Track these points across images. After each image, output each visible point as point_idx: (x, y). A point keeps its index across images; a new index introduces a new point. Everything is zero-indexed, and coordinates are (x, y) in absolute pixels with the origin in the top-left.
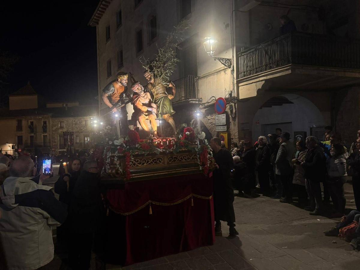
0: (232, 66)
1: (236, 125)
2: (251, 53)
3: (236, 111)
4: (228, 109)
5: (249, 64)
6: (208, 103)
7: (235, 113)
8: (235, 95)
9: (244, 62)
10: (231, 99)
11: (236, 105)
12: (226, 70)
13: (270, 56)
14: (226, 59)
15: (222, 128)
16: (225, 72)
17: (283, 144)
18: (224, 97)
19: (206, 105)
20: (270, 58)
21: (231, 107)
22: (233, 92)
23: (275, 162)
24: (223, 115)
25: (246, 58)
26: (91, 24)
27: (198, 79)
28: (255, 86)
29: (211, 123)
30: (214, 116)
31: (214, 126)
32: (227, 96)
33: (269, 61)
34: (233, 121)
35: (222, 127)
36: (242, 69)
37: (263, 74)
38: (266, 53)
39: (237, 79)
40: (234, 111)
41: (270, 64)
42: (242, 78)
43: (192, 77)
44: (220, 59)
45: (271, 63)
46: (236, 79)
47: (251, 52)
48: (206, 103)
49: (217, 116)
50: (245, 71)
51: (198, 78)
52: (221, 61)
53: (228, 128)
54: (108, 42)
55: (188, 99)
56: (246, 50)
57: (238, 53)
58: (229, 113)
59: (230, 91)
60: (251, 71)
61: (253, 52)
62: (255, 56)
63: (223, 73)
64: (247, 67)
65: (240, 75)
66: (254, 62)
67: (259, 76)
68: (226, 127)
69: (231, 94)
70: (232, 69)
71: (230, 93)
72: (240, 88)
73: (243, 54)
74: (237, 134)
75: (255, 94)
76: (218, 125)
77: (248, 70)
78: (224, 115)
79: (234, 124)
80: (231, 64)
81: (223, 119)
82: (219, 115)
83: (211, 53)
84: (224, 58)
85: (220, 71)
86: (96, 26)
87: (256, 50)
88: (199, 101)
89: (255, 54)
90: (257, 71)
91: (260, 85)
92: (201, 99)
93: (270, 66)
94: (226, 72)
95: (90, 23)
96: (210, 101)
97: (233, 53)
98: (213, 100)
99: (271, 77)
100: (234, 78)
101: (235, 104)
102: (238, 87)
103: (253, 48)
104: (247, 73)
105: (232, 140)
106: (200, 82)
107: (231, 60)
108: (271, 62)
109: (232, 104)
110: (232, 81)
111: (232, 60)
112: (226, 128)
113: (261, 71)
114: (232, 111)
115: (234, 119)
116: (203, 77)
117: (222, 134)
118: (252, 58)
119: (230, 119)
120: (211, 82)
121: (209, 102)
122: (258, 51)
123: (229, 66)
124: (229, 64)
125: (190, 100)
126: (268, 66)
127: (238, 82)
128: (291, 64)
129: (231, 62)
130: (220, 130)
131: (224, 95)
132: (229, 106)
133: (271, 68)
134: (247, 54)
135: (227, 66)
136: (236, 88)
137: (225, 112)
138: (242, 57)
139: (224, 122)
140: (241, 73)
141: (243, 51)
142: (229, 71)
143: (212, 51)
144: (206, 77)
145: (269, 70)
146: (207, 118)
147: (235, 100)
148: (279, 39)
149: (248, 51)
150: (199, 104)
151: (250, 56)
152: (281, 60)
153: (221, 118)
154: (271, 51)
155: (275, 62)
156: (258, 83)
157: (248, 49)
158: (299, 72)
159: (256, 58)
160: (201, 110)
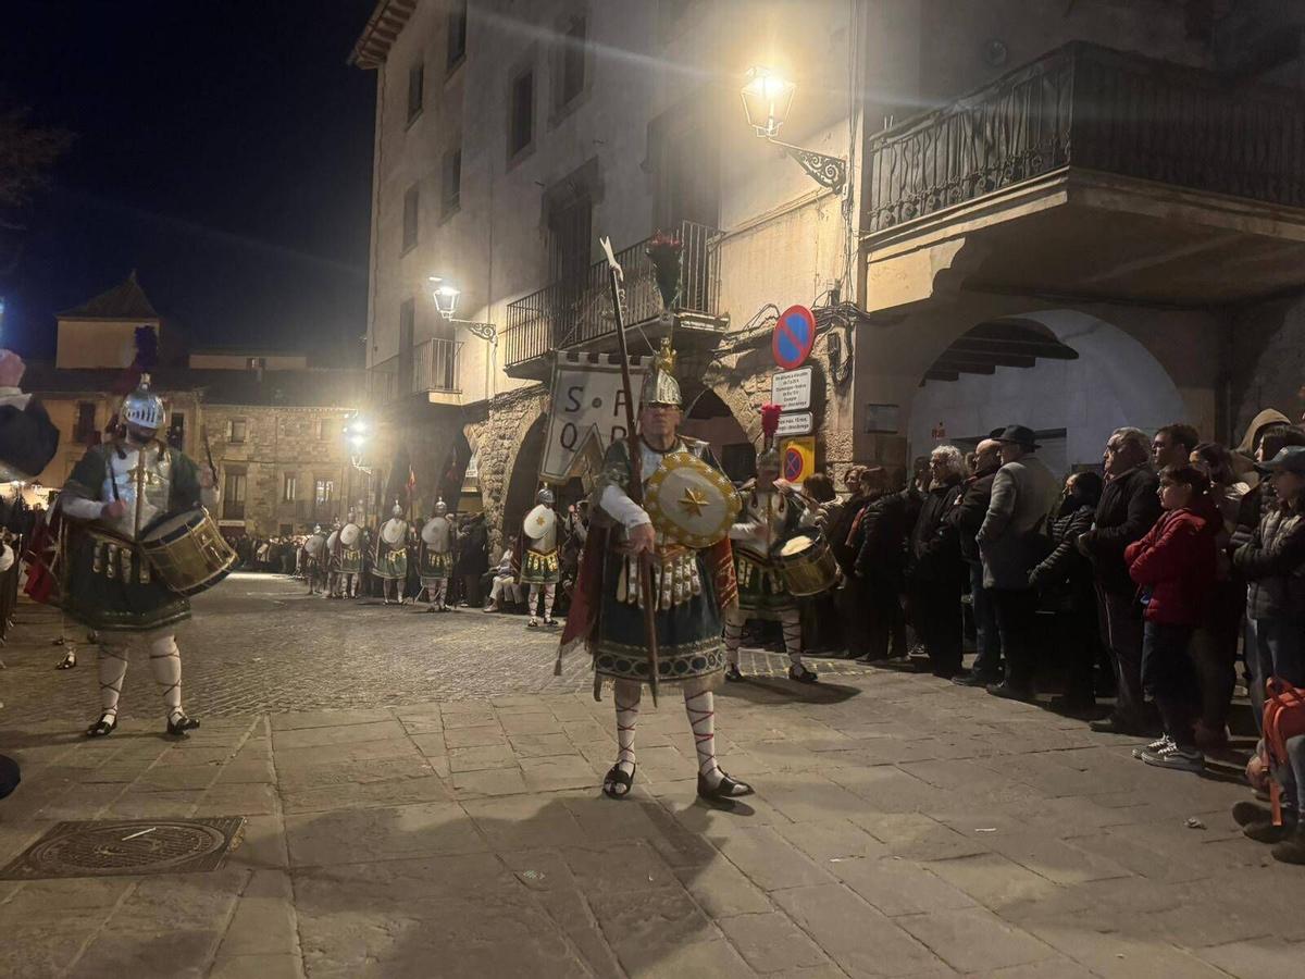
0: (847, 185)
1: (847, 411)
2: (921, 137)
3: (850, 358)
4: (820, 352)
5: (909, 177)
6: (751, 330)
7: (848, 367)
8: (849, 295)
9: (892, 172)
10: (835, 312)
11: (853, 334)
12: (824, 201)
13: (990, 139)
14: (824, 157)
15: (795, 424)
16: (819, 210)
17: (1007, 466)
18: (808, 306)
19: (742, 338)
20: (990, 149)
21: (834, 341)
22: (844, 286)
23: (977, 536)
24: (800, 372)
25: (899, 156)
26: (361, 59)
27: (719, 242)
28: (929, 261)
29: (756, 406)
30: (768, 380)
32: (822, 302)
33: (986, 163)
34: (839, 398)
35: (794, 417)
36: (881, 197)
37: (961, 213)
38: (978, 131)
39: (861, 234)
40: (844, 356)
41: (988, 172)
42: (884, 228)
43: (695, 228)
44: (804, 158)
45: (991, 170)
46: (857, 234)
47: (920, 132)
48: (743, 331)
49: (777, 379)
50: (894, 203)
51: (718, 237)
52: (807, 163)
53: (818, 422)
54: (415, 125)
55: (678, 311)
56: (905, 123)
57: (872, 137)
58: (826, 364)
59: (833, 282)
60: (916, 202)
61: (927, 129)
62: (932, 146)
63: (811, 213)
64: (902, 189)
65: (874, 220)
66: (929, 169)
67: (945, 219)
68: (808, 418)
69: (835, 294)
70: (845, 197)
71: (833, 287)
72: (871, 267)
73: (889, 141)
74: (849, 446)
75: (923, 290)
77: (904, 199)
78: (806, 374)
79: (841, 406)
80: (842, 180)
81: (801, 386)
82: (787, 374)
83: (771, 128)
84: (817, 155)
85: (800, 208)
86: (376, 70)
87: (939, 123)
88: (718, 322)
89: (933, 140)
90: (937, 200)
91: (945, 256)
92: (727, 315)
93: (987, 181)
94: (823, 210)
95: (358, 57)
96: (756, 325)
97: (853, 137)
98: (770, 318)
99: (991, 220)
100: (851, 230)
101: (849, 329)
102: (864, 267)
103: (928, 117)
104: (900, 210)
105: (828, 468)
106: (728, 253)
107: (845, 162)
108: (991, 166)
109: (836, 330)
110: (842, 242)
111: (848, 165)
112: (808, 422)
113: (953, 202)
114: (834, 358)
115: (842, 388)
116: (739, 233)
117: (792, 445)
118: (921, 156)
119: (828, 387)
120: (767, 252)
121: (756, 328)
122: (945, 126)
123: (833, 185)
125: (683, 315)
126: (981, 182)
127: (867, 247)
128: (1067, 168)
129: (844, 171)
130: (787, 432)
131: (813, 298)
132: (825, 342)
133: (989, 187)
134: (907, 142)
135: (827, 185)
136: (855, 269)
137: (809, 361)
138: (884, 151)
139: (803, 396)
140: (879, 214)
141: (890, 129)
142: (835, 206)
143: (771, 121)
144: (750, 232)
145: (983, 194)
146: (742, 387)
147: (850, 314)
148: (1026, 78)
149: (908, 127)
150: (717, 337)
151: (917, 148)
152: (1033, 155)
153: (794, 385)
154: (997, 124)
155: (1006, 166)
156: (941, 246)
157: (911, 119)
158: (1098, 204)
159: (936, 152)
160: (722, 360)
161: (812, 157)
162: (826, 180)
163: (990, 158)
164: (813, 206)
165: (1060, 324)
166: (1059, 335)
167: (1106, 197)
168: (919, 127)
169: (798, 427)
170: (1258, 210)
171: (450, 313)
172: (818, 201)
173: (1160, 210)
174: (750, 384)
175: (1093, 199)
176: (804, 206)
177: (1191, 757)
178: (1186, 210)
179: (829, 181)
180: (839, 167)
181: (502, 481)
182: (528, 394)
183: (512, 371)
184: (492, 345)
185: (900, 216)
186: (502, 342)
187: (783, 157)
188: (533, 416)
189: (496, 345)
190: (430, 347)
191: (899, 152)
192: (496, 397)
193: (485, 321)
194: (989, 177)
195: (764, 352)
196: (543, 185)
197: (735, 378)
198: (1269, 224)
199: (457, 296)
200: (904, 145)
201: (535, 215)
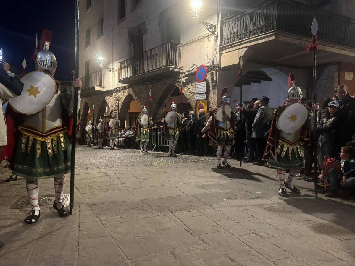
0: (216, 32)
1: (215, 93)
2: (236, 20)
3: (216, 79)
4: (209, 78)
5: (233, 31)
6: (189, 71)
7: (216, 82)
8: (216, 62)
9: (228, 29)
10: (213, 67)
11: (217, 73)
12: (210, 36)
13: (255, 22)
14: (210, 24)
15: (202, 97)
16: (208, 39)
17: (262, 107)
18: (205, 65)
19: (187, 73)
20: (255, 24)
21: (212, 75)
22: (215, 60)
23: (252, 125)
24: (203, 83)
25: (230, 25)
27: (180, 47)
28: (238, 53)
29: (191, 92)
30: (194, 85)
31: (193, 95)
32: (209, 64)
33: (254, 28)
34: (213, 90)
35: (201, 95)
36: (225, 36)
37: (247, 41)
38: (252, 19)
39: (220, 46)
40: (215, 79)
41: (254, 30)
42: (226, 44)
43: (174, 42)
44: (205, 24)
47: (236, 18)
48: (187, 71)
49: (197, 85)
50: (229, 38)
51: (180, 45)
52: (206, 26)
53: (208, 96)
54: (89, 10)
55: (169, 65)
56: (232, 16)
57: (223, 19)
58: (210, 81)
59: (212, 58)
60: (235, 38)
61: (238, 18)
62: (239, 23)
63: (206, 39)
64: (231, 34)
65: (223, 42)
66: (239, 29)
67: (242, 42)
68: (205, 95)
69: (213, 62)
70: (216, 35)
71: (212, 60)
72: (223, 55)
73: (228, 21)
74: (216, 103)
75: (236, 61)
76: (198, 93)
77: (232, 36)
78: (205, 83)
79: (214, 92)
80: (215, 31)
81: (203, 87)
82: (199, 83)
83: (196, 16)
84: (208, 24)
87: (241, 17)
88: (180, 69)
89: (240, 21)
90: (241, 37)
91: (242, 52)
92: (183, 67)
93: (254, 32)
94: (210, 39)
96: (191, 70)
97: (218, 19)
98: (195, 68)
99: (255, 43)
100: (217, 45)
101: (216, 71)
102: (220, 55)
103: (238, 15)
104: (230, 40)
106: (182, 49)
109: (213, 72)
110: (215, 47)
111: (217, 27)
113: (245, 38)
114: (212, 79)
115: (214, 87)
116: (186, 44)
117: (201, 102)
118: (236, 25)
119: (210, 87)
120: (194, 50)
121: (190, 71)
122: (243, 17)
123: (213, 32)
124: (213, 30)
125: (171, 66)
126: (252, 32)
127: (222, 49)
128: (275, 30)
129: (216, 28)
130: (199, 99)
131: (207, 63)
132: (210, 75)
133: (254, 34)
134: (232, 21)
135: (211, 32)
136: (218, 55)
137: (205, 80)
138: (226, 23)
139: (204, 89)
140: (225, 40)
141: (228, 17)
142: (213, 38)
143: (196, 14)
144: (189, 44)
145: (253, 36)
146: (187, 87)
147: (217, 67)
148: (265, 5)
149: (233, 17)
150: (180, 73)
151: (235, 23)
152: (266, 26)
153: (201, 86)
154: (257, 17)
155: (259, 29)
156: (241, 49)
157: (234, 15)
158: (282, 39)
159: (241, 24)
160: (181, 79)
161: (207, 24)
162: (211, 30)
163: (255, 26)
164: (207, 37)
165: (269, 71)
166: (268, 75)
167: (284, 38)
168: (236, 17)
169: (203, 98)
170: (321, 43)
171: (102, 64)
172: (208, 36)
173: (297, 42)
174: (189, 86)
175: (281, 38)
176: (204, 37)
177: (303, 177)
178: (303, 42)
179: (211, 31)
180: (214, 27)
181: (117, 112)
182: (124, 88)
183: (120, 81)
184: (113, 74)
185: (230, 41)
186: (117, 74)
187: (200, 23)
188: (126, 94)
189: (115, 74)
190: (95, 74)
191: (230, 24)
192: (115, 89)
193: (111, 67)
194: (254, 31)
195: (193, 77)
196: (128, 29)
197: (185, 84)
198: (323, 46)
199: (103, 60)
200: (232, 22)
201: (126, 37)
